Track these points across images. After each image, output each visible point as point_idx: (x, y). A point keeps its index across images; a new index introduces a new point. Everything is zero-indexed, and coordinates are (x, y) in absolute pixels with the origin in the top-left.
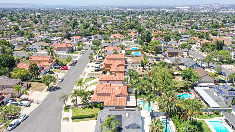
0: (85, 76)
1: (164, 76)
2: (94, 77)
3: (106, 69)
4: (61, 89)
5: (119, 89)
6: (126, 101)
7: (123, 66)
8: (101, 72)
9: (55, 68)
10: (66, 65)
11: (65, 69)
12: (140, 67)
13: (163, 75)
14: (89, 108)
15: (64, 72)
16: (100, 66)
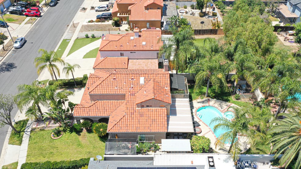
0: (75, 34)
1: (261, 38)
2: (93, 37)
3: (121, 16)
4: (16, 67)
5: (146, 81)
6: (167, 115)
7: (159, 8)
8: (111, 22)
9: (12, 13)
10: (38, 4)
11: (32, 16)
12: (193, 8)
13: (259, 35)
14: (71, 131)
15: (31, 23)
16: (107, 6)
